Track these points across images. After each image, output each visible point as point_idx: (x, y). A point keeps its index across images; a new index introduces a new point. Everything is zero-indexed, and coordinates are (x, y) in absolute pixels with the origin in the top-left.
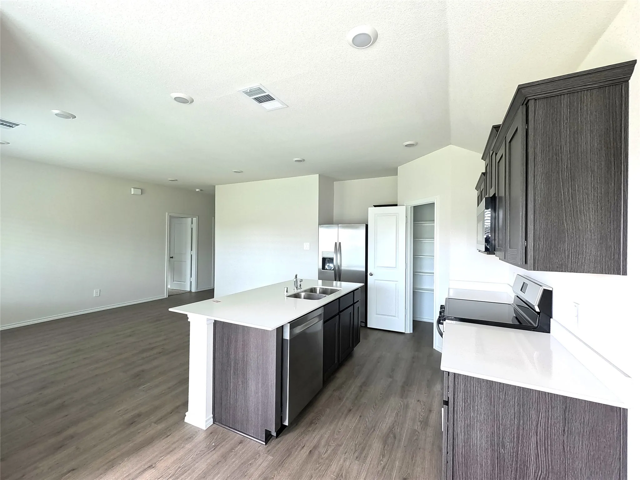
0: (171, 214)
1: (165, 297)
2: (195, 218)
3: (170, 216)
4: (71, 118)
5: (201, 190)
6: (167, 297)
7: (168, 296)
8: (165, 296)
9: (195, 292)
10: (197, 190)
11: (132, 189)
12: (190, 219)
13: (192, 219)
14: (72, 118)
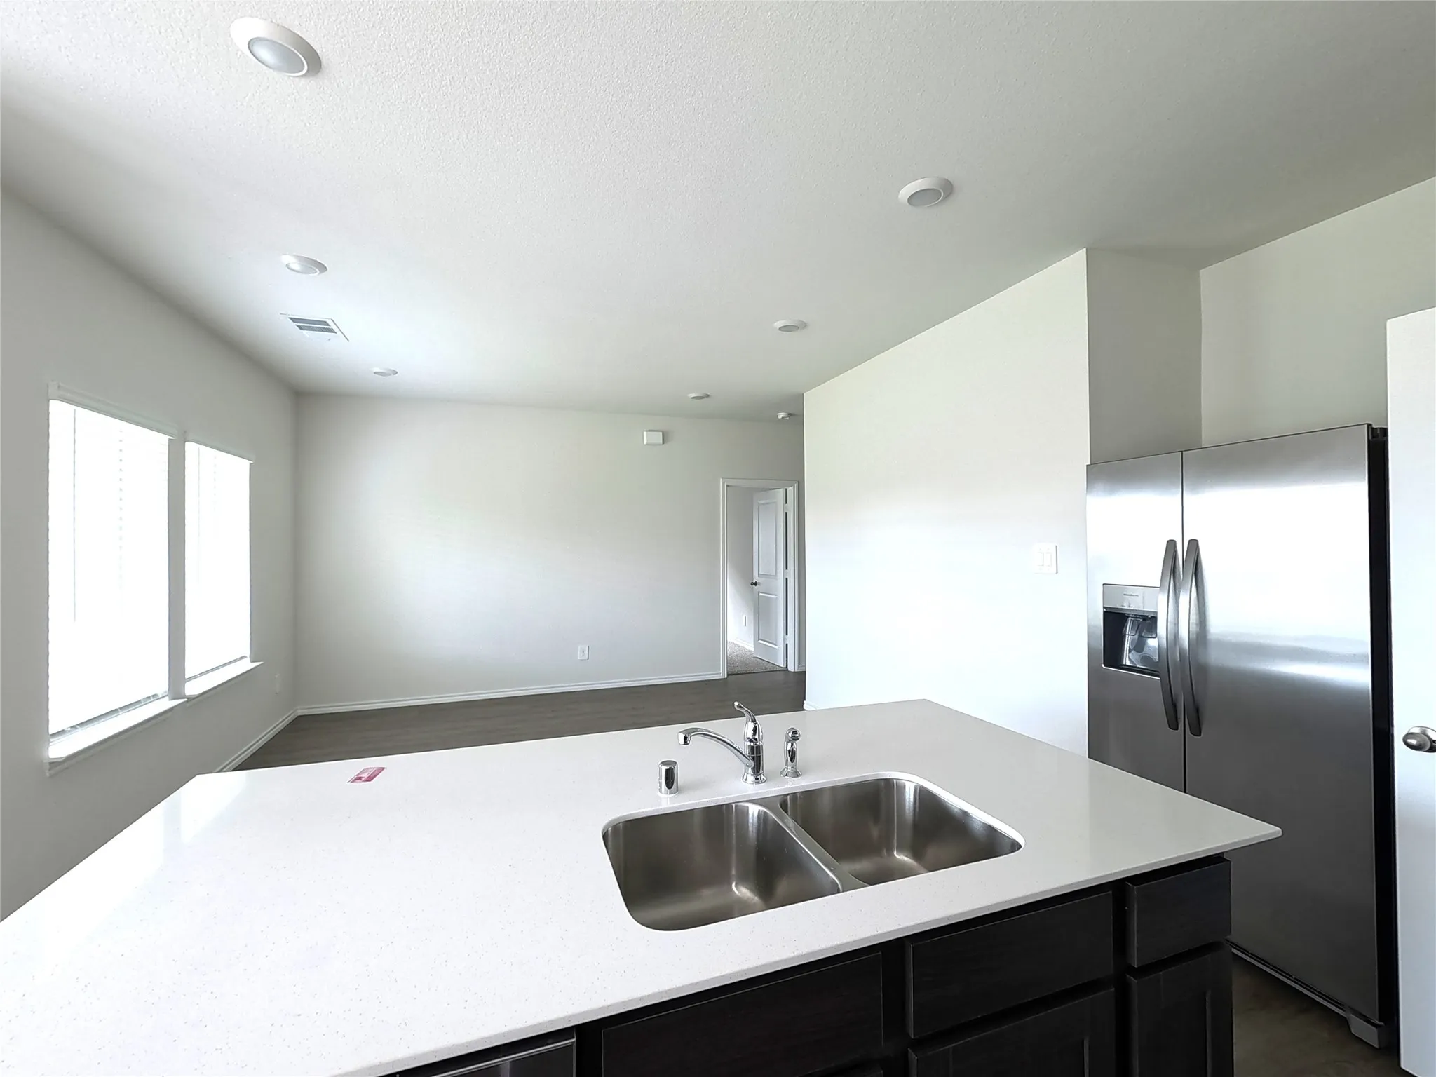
0: (731, 482)
1: (721, 676)
2: (790, 488)
3: (727, 486)
4: (316, 272)
5: (790, 415)
6: (726, 677)
7: (728, 675)
8: (721, 673)
9: (794, 672)
10: (781, 415)
11: (645, 433)
12: (781, 492)
13: (786, 490)
14: (318, 272)
